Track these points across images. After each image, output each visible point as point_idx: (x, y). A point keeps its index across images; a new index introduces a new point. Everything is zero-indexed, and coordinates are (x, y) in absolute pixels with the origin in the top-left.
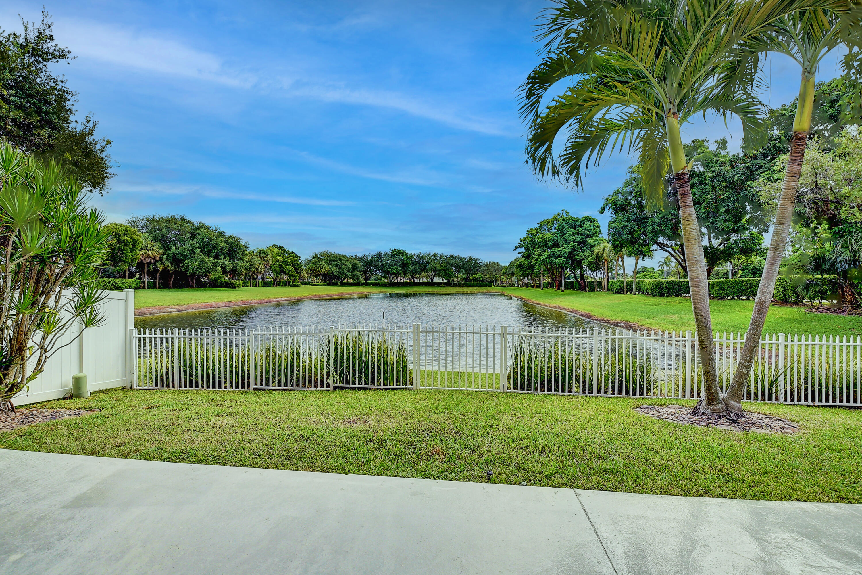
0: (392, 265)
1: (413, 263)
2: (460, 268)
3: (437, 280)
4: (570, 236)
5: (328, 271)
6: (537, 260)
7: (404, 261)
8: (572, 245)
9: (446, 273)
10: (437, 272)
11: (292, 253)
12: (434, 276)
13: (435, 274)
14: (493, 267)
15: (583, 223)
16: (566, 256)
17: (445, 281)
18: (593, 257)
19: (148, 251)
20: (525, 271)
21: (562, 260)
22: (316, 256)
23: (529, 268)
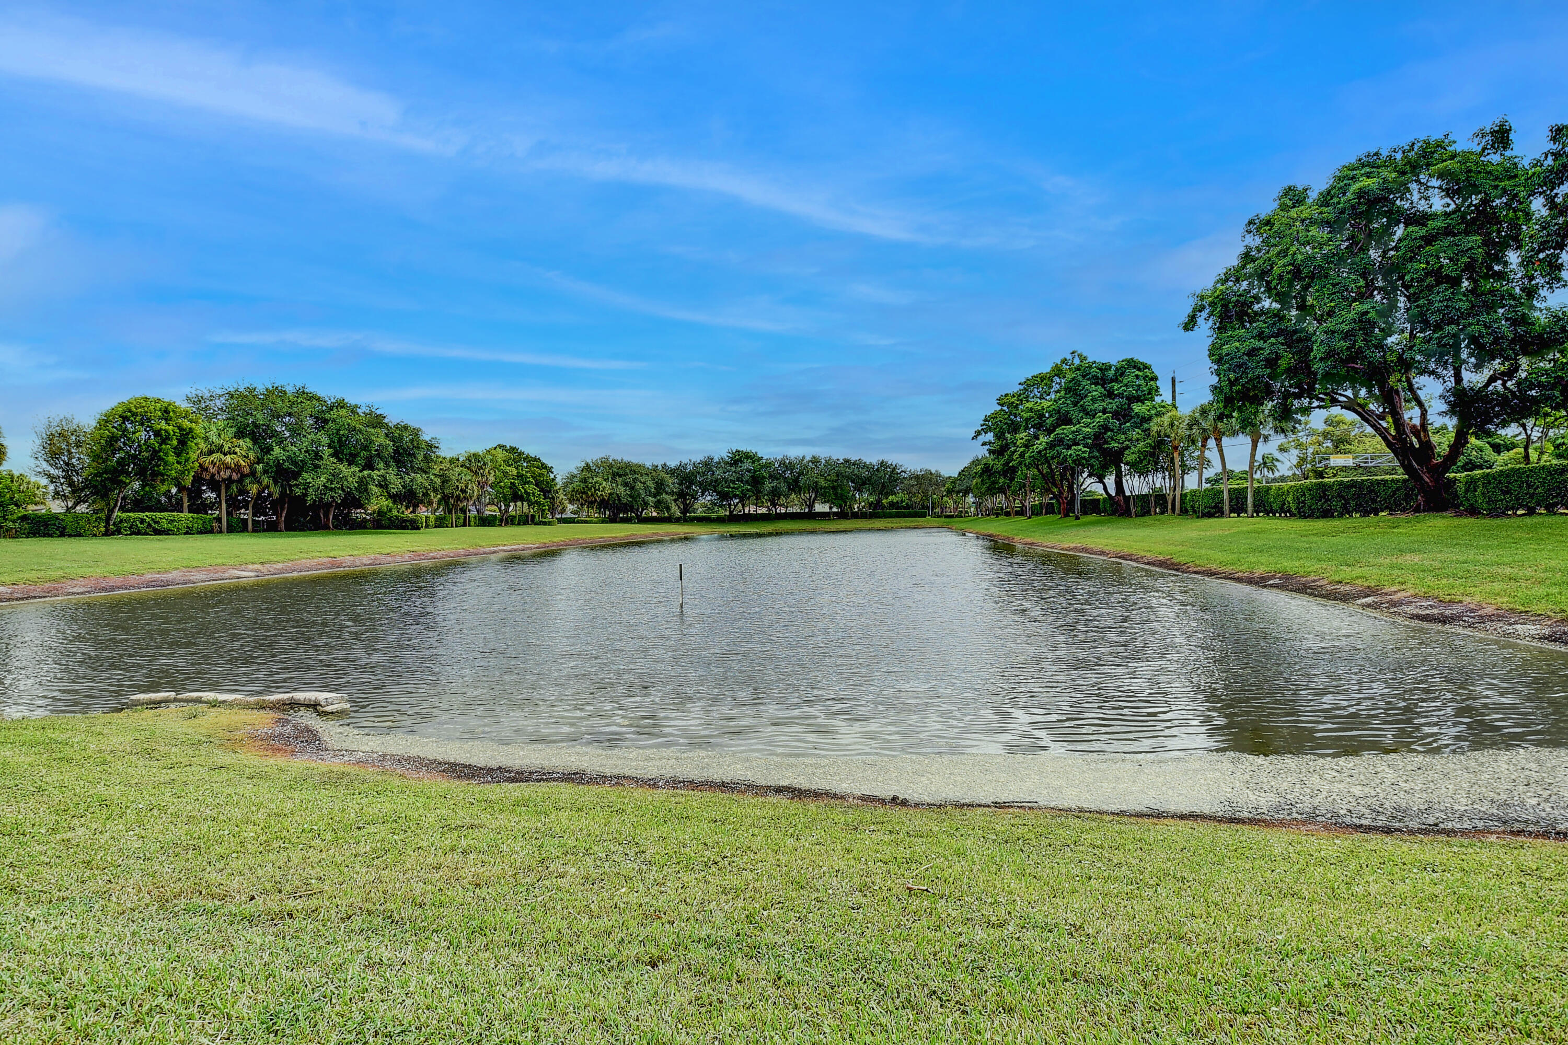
0: (733, 482)
1: (772, 477)
2: (864, 483)
3: (820, 508)
4: (1094, 400)
5: (610, 494)
6: (1022, 455)
7: (755, 471)
8: (1100, 418)
9: (836, 495)
10: (820, 493)
11: (536, 459)
12: (815, 499)
13: (816, 496)
14: (926, 480)
15: (1121, 372)
16: (1090, 441)
17: (835, 510)
18: (1149, 441)
19: (225, 454)
20: (994, 483)
21: (1081, 450)
22: (587, 468)
23: (1004, 473)
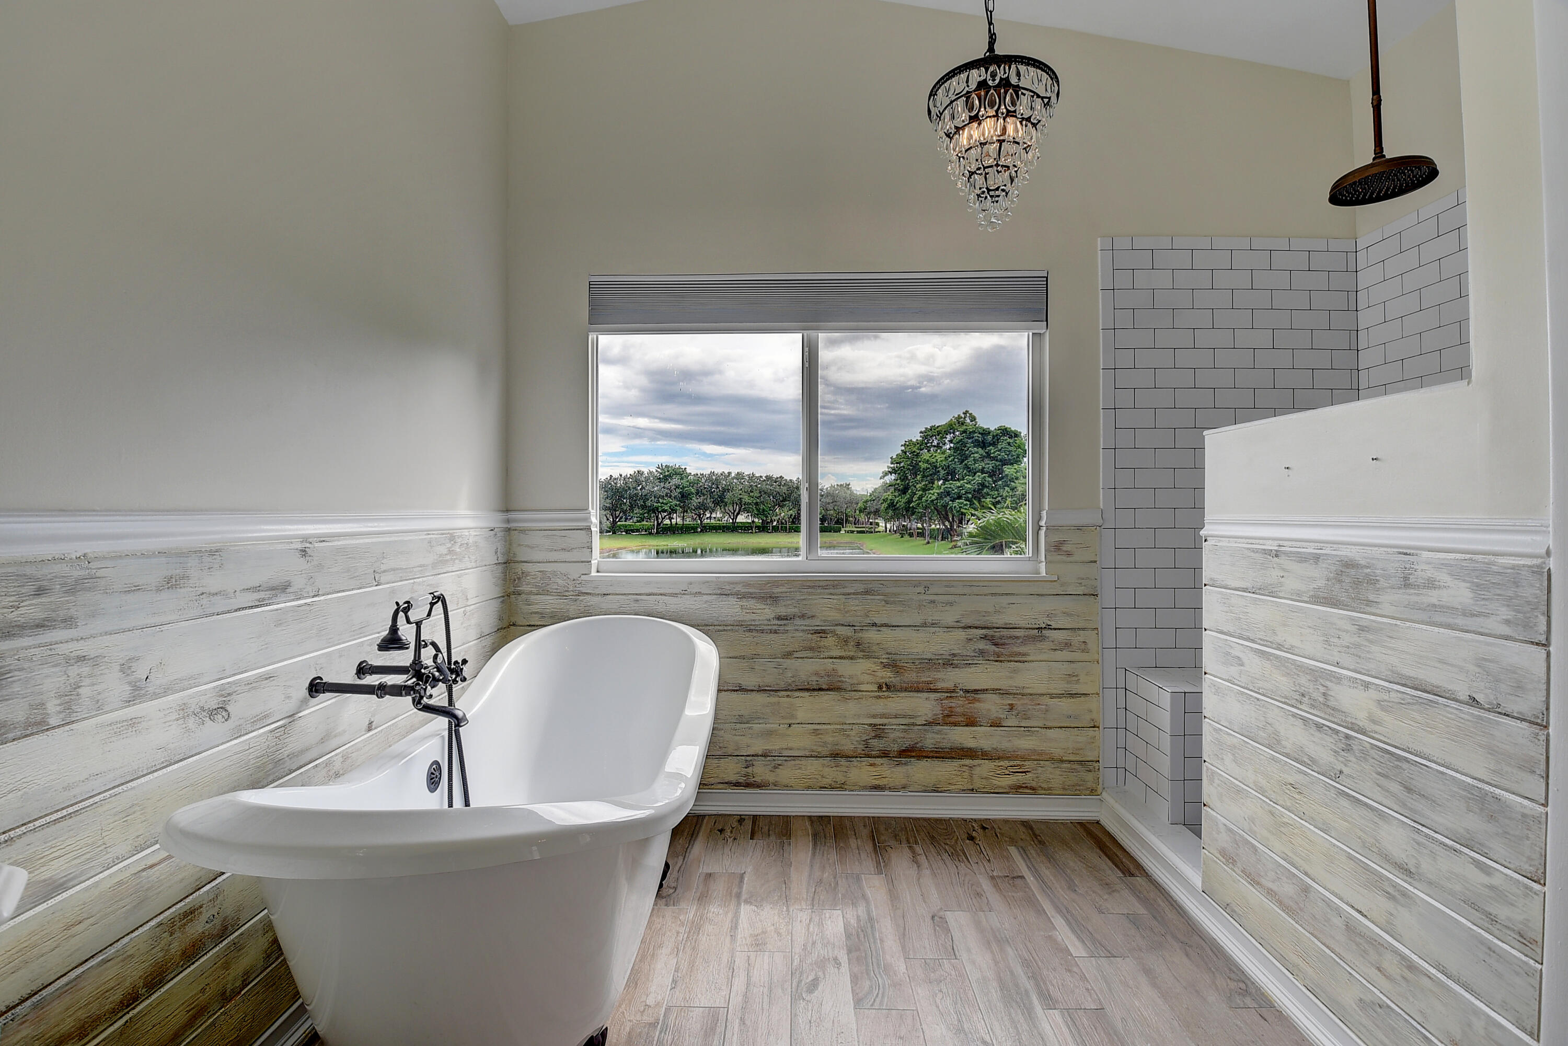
0: (662, 496)
1: (699, 492)
2: (784, 500)
3: (741, 519)
4: (975, 460)
6: (920, 498)
7: (683, 487)
8: (979, 478)
10: (743, 506)
12: (738, 512)
14: (840, 495)
15: (997, 438)
21: (963, 504)
23: (907, 509)
